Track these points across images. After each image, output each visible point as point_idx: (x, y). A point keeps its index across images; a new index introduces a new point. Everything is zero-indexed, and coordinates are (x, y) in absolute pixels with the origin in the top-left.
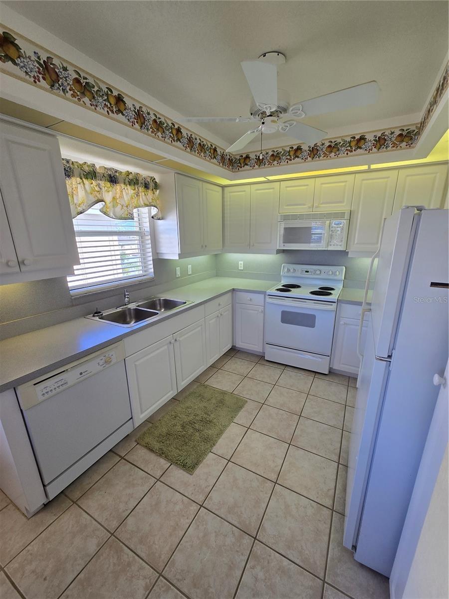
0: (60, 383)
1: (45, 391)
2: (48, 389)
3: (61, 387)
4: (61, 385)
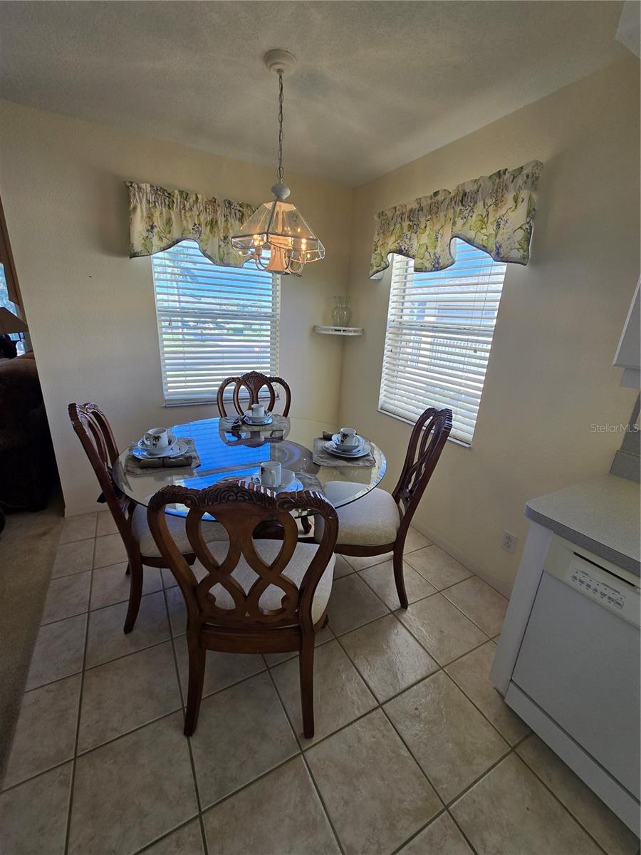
0: (609, 593)
1: (579, 576)
2: (586, 580)
3: (606, 598)
4: (609, 598)
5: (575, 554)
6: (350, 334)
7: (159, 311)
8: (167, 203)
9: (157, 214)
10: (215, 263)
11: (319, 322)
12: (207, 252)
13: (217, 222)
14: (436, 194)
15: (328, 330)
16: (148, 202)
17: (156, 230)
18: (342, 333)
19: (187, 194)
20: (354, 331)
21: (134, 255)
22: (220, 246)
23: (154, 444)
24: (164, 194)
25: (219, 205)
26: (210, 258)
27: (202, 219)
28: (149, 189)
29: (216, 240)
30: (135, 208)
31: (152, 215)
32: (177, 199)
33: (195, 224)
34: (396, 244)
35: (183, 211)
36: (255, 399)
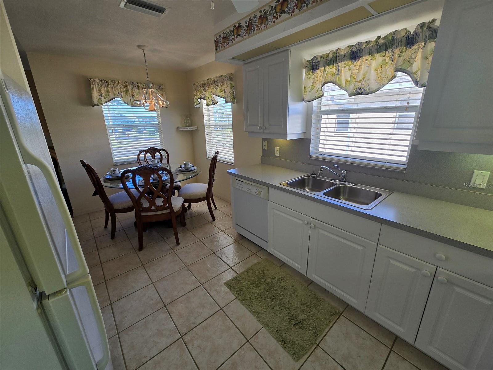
0: (241, 186)
2: (238, 185)
5: (236, 179)
6: (192, 129)
7: (107, 126)
8: (106, 85)
9: (103, 89)
10: (129, 105)
11: (179, 125)
12: (125, 102)
13: (128, 90)
14: (208, 79)
15: (183, 128)
16: (98, 85)
17: (103, 95)
18: (189, 129)
19: (114, 81)
20: (194, 128)
21: (95, 105)
22: (131, 99)
23: (113, 173)
24: (104, 82)
25: (128, 84)
26: (127, 103)
27: (122, 90)
28: (98, 80)
29: (129, 97)
30: (93, 88)
31: (101, 90)
32: (110, 83)
33: (119, 92)
34: (200, 96)
35: (113, 87)
36: (153, 157)
